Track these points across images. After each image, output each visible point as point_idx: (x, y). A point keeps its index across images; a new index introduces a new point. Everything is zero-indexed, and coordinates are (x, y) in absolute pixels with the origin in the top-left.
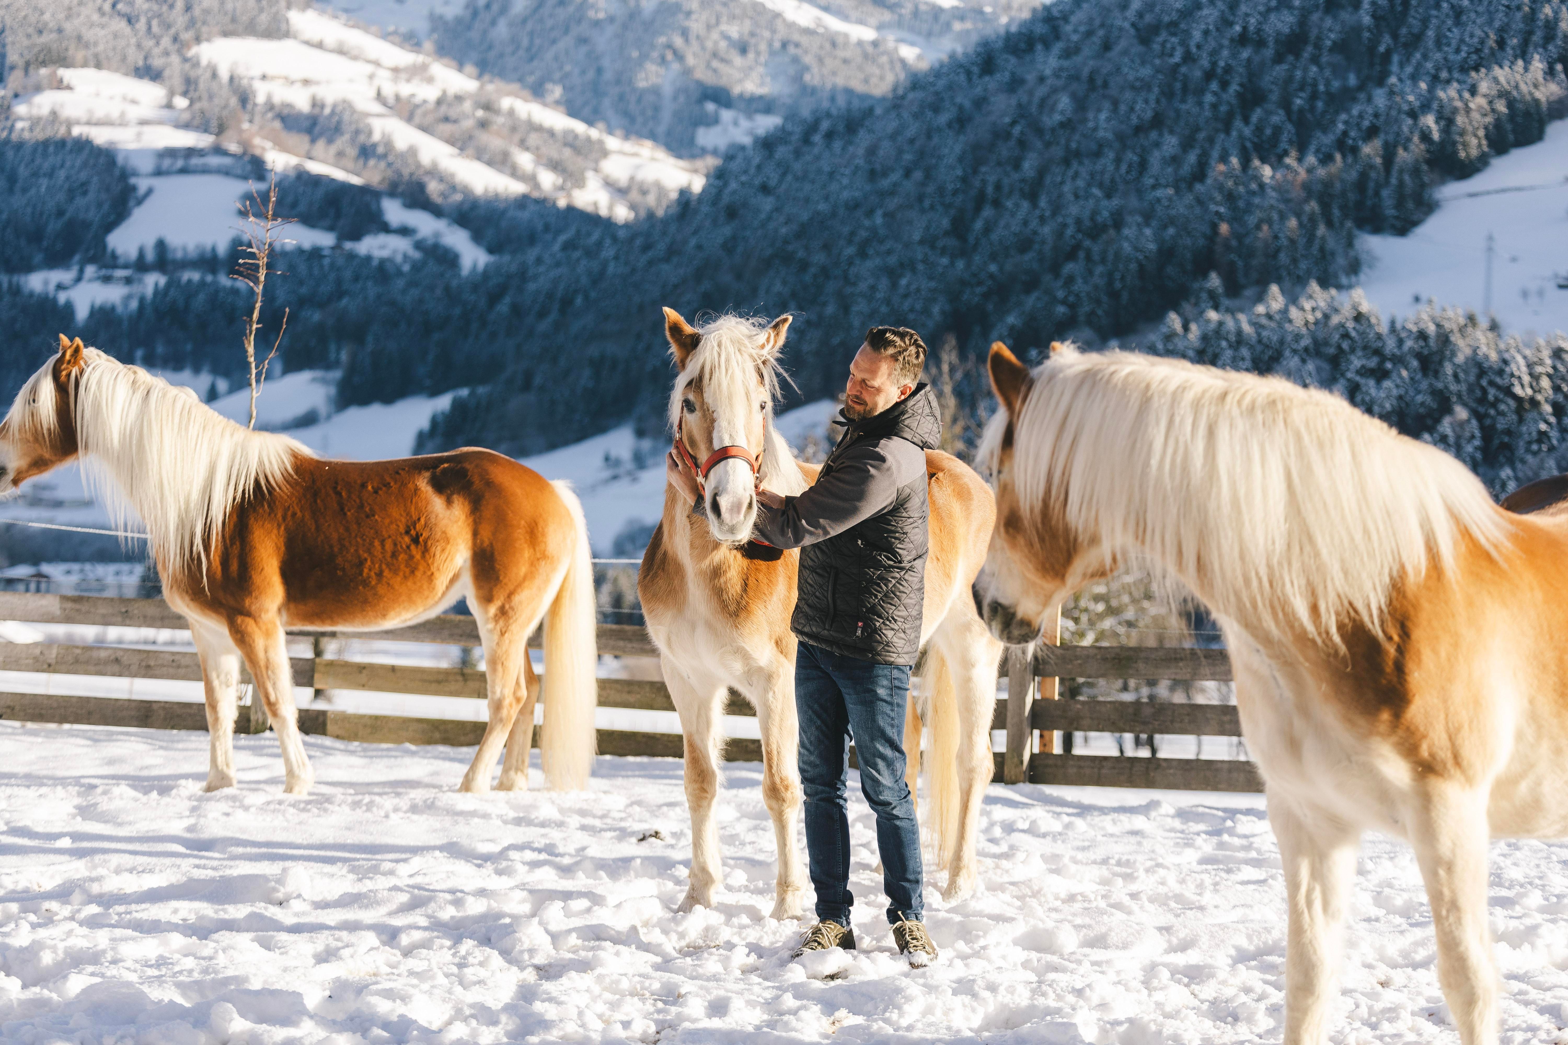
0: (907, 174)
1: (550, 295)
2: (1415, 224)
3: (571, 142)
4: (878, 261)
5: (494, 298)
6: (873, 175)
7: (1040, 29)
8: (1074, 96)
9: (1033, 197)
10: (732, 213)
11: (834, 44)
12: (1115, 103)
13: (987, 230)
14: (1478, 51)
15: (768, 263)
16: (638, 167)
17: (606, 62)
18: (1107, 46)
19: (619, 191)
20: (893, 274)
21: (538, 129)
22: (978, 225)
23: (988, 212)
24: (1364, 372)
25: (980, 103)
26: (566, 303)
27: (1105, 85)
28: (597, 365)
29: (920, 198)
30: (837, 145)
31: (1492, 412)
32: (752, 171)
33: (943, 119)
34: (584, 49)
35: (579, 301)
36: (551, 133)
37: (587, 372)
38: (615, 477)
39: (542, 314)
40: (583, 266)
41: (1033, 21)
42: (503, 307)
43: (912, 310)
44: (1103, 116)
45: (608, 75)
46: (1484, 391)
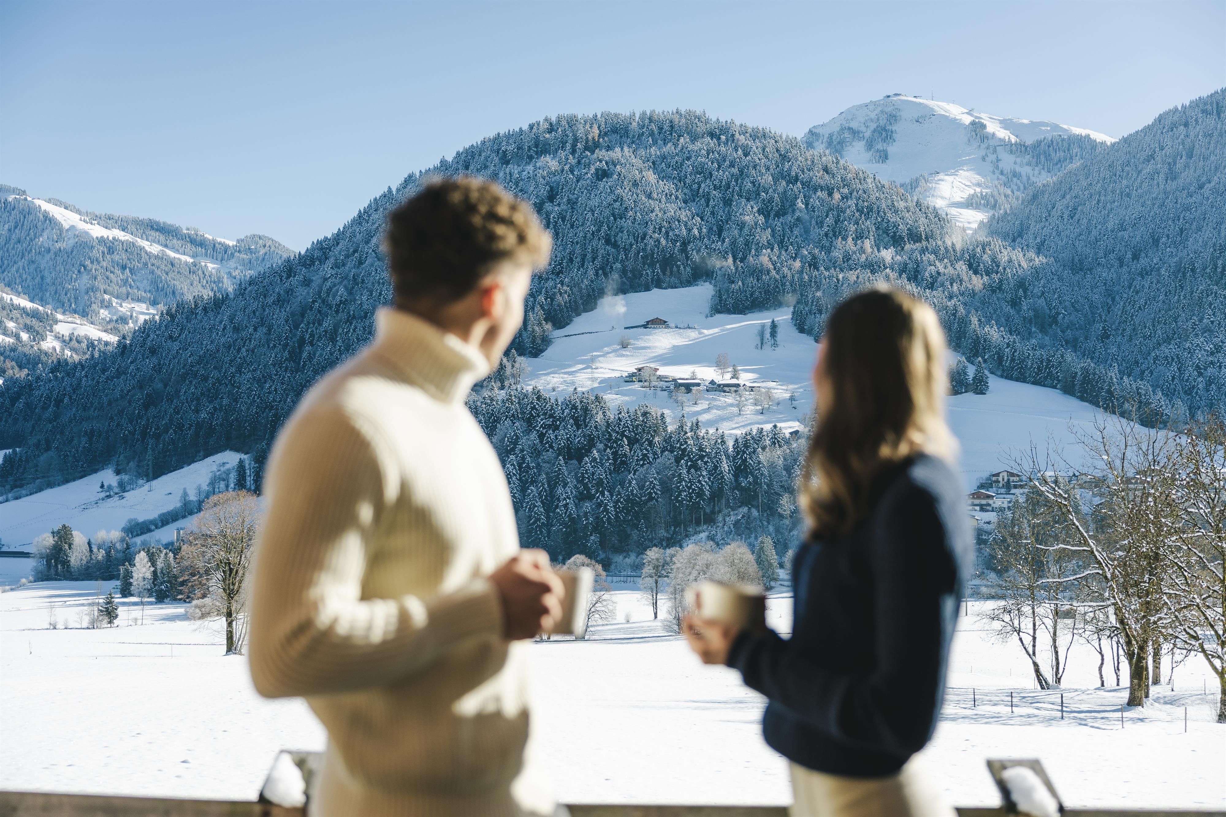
0: (255, 330)
1: (49, 398)
2: (542, 351)
3: (34, 314)
4: (250, 375)
5: (14, 400)
6: (236, 329)
7: (317, 254)
8: (346, 287)
9: (333, 340)
10: (153, 351)
11: (172, 265)
12: (371, 292)
13: (310, 358)
14: (560, 264)
15: (184, 377)
16: (74, 329)
17: (46, 273)
18: (361, 263)
19: (66, 342)
20: (261, 382)
21: (18, 308)
22: (305, 355)
23: (308, 348)
24: (544, 426)
25: (290, 292)
26: (58, 402)
27: (363, 281)
28: (90, 434)
29: (268, 341)
30: (211, 314)
31: (615, 445)
32: (163, 328)
33: (270, 300)
34: (33, 267)
35: (66, 400)
36: (24, 310)
37: (84, 440)
38: (109, 497)
39: (45, 408)
40: (67, 381)
41: (313, 249)
42: (20, 404)
43: (274, 401)
44: (364, 298)
45: (48, 280)
46: (610, 435)
